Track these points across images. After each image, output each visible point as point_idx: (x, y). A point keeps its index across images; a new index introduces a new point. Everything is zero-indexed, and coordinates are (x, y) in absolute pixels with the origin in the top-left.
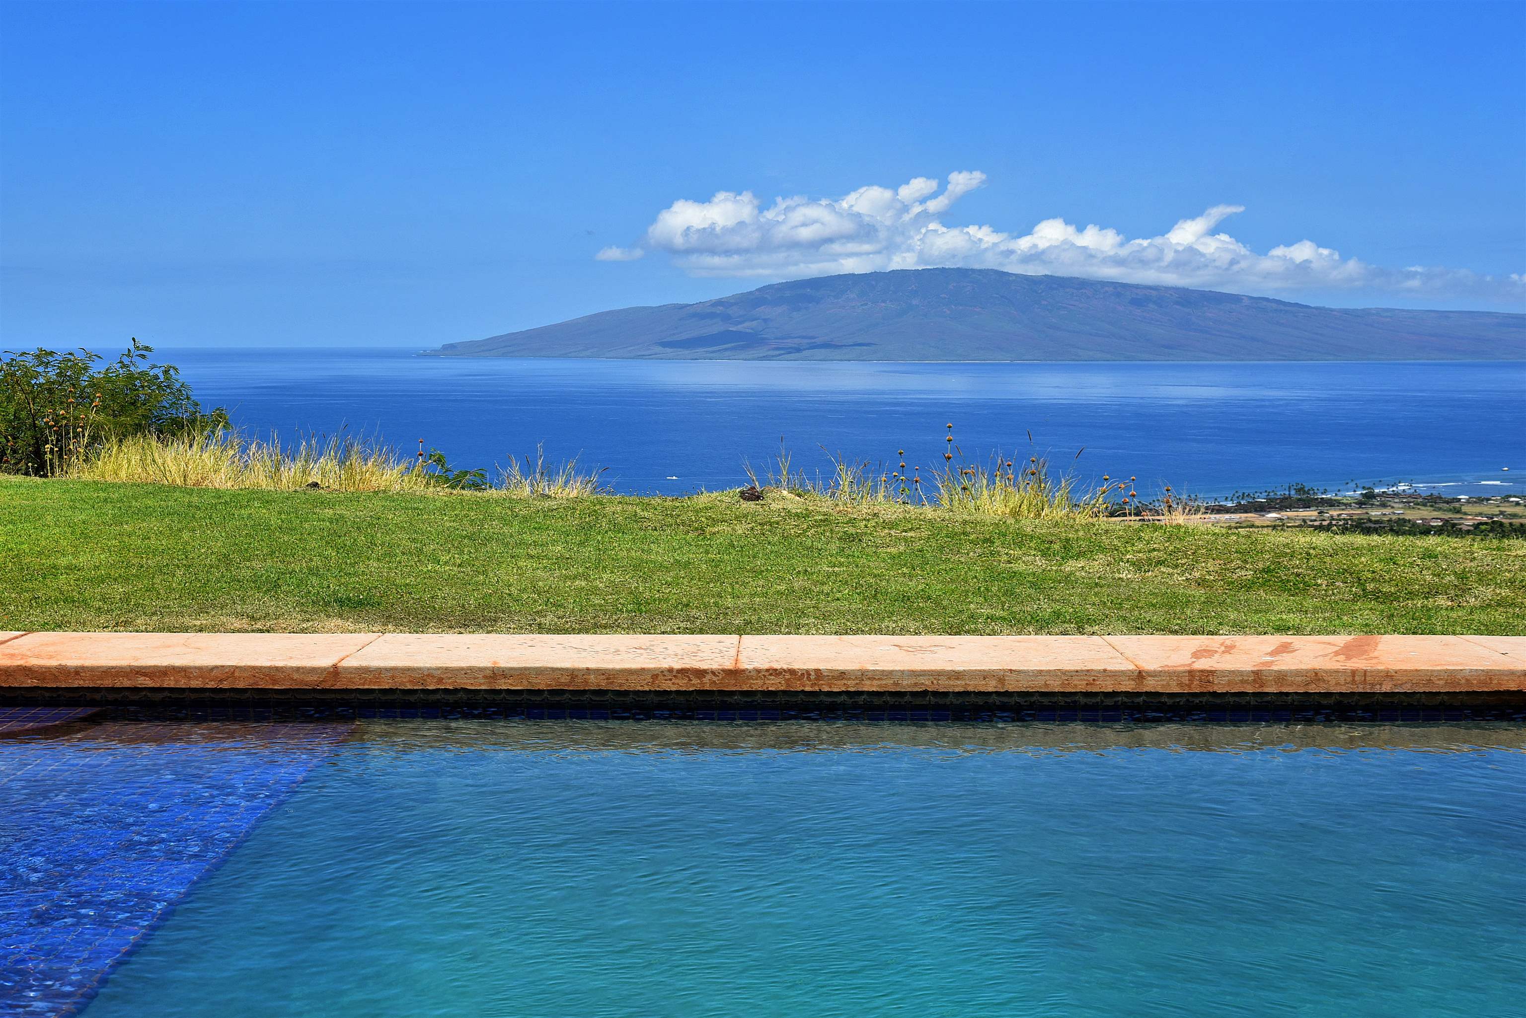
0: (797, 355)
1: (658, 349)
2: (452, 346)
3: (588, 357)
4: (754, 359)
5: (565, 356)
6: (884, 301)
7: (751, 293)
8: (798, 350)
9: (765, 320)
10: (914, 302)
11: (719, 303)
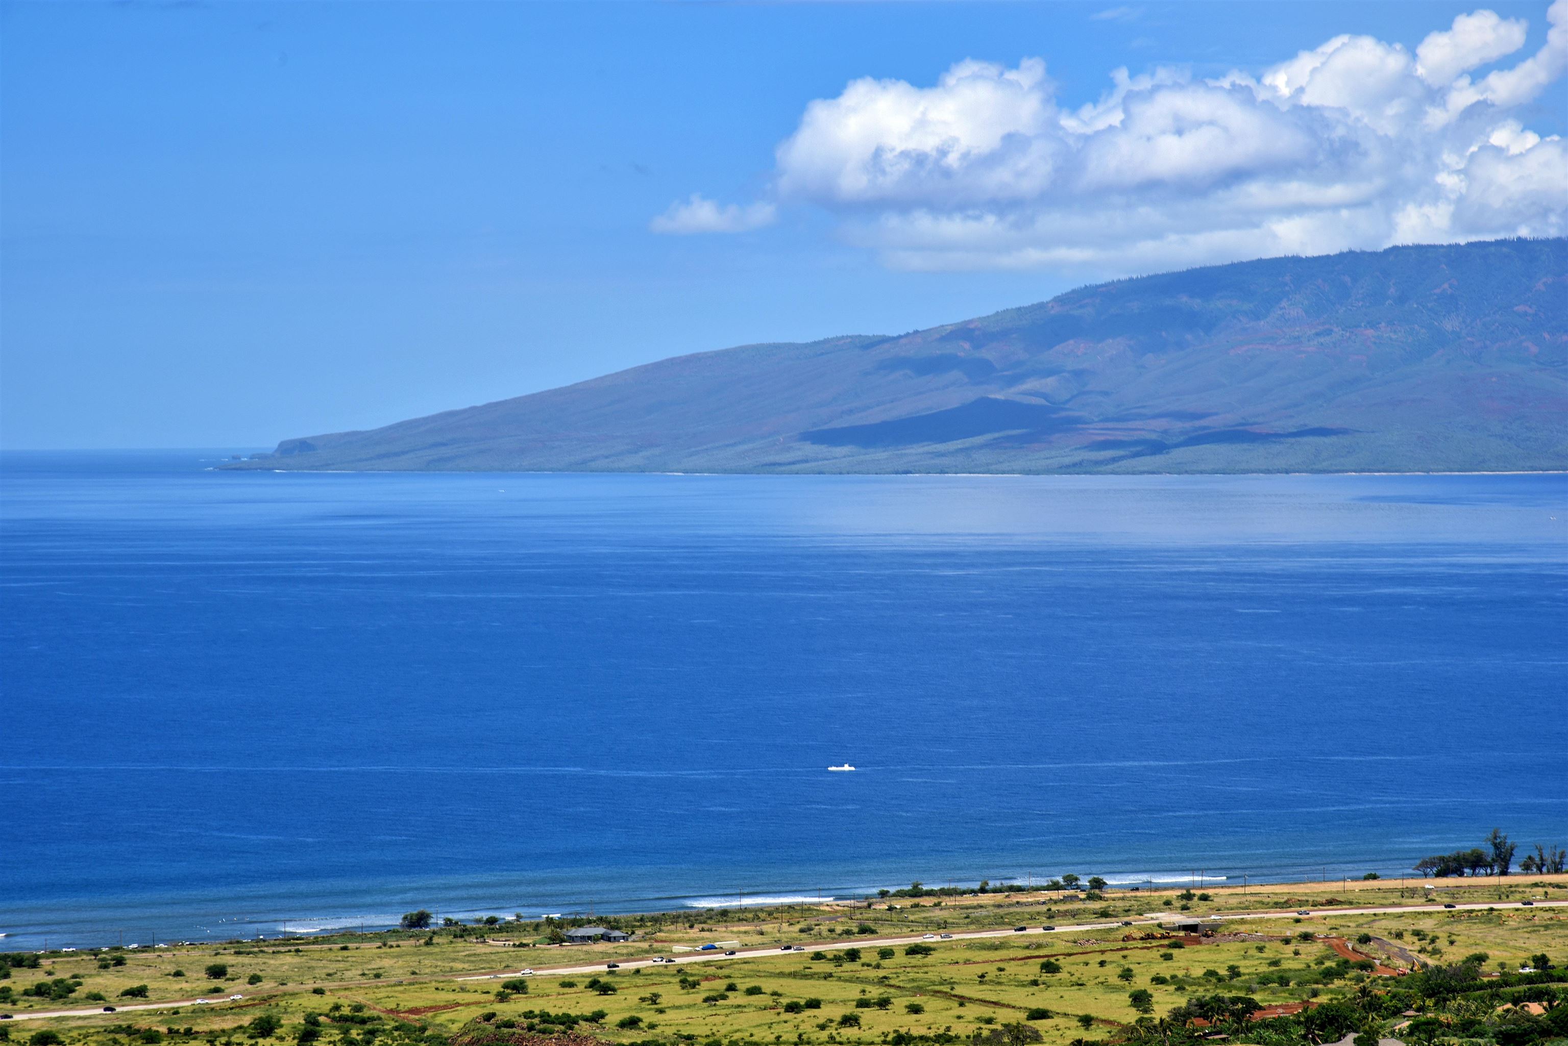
0: (1159, 460)
1: (810, 449)
2: (304, 446)
3: (642, 470)
4: (1049, 471)
5: (581, 468)
6: (1373, 325)
7: (1041, 306)
8: (1157, 447)
9: (1078, 374)
10: (1450, 325)
11: (964, 332)
